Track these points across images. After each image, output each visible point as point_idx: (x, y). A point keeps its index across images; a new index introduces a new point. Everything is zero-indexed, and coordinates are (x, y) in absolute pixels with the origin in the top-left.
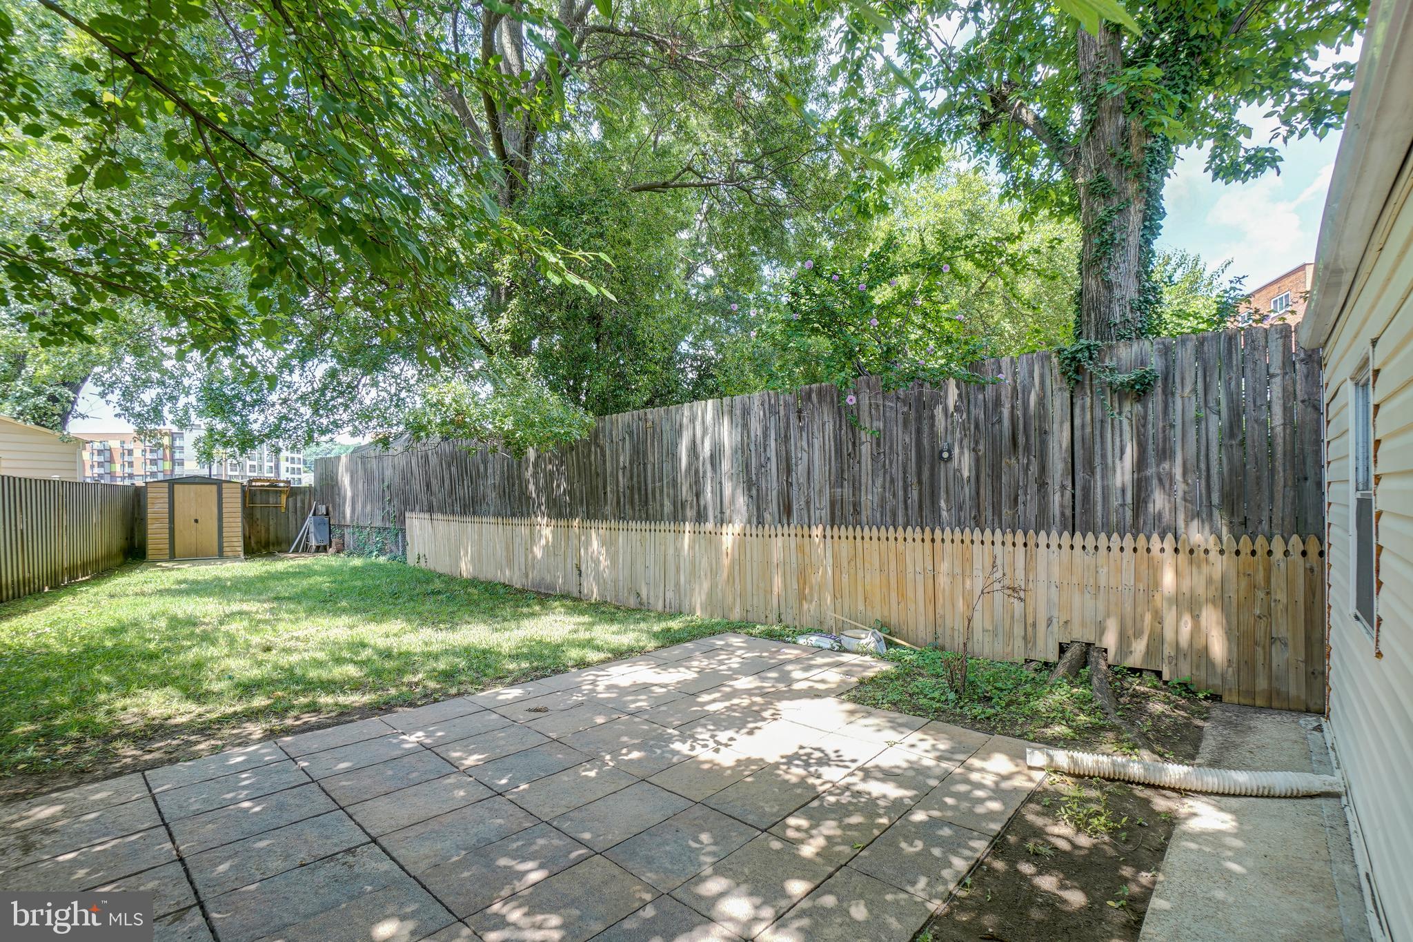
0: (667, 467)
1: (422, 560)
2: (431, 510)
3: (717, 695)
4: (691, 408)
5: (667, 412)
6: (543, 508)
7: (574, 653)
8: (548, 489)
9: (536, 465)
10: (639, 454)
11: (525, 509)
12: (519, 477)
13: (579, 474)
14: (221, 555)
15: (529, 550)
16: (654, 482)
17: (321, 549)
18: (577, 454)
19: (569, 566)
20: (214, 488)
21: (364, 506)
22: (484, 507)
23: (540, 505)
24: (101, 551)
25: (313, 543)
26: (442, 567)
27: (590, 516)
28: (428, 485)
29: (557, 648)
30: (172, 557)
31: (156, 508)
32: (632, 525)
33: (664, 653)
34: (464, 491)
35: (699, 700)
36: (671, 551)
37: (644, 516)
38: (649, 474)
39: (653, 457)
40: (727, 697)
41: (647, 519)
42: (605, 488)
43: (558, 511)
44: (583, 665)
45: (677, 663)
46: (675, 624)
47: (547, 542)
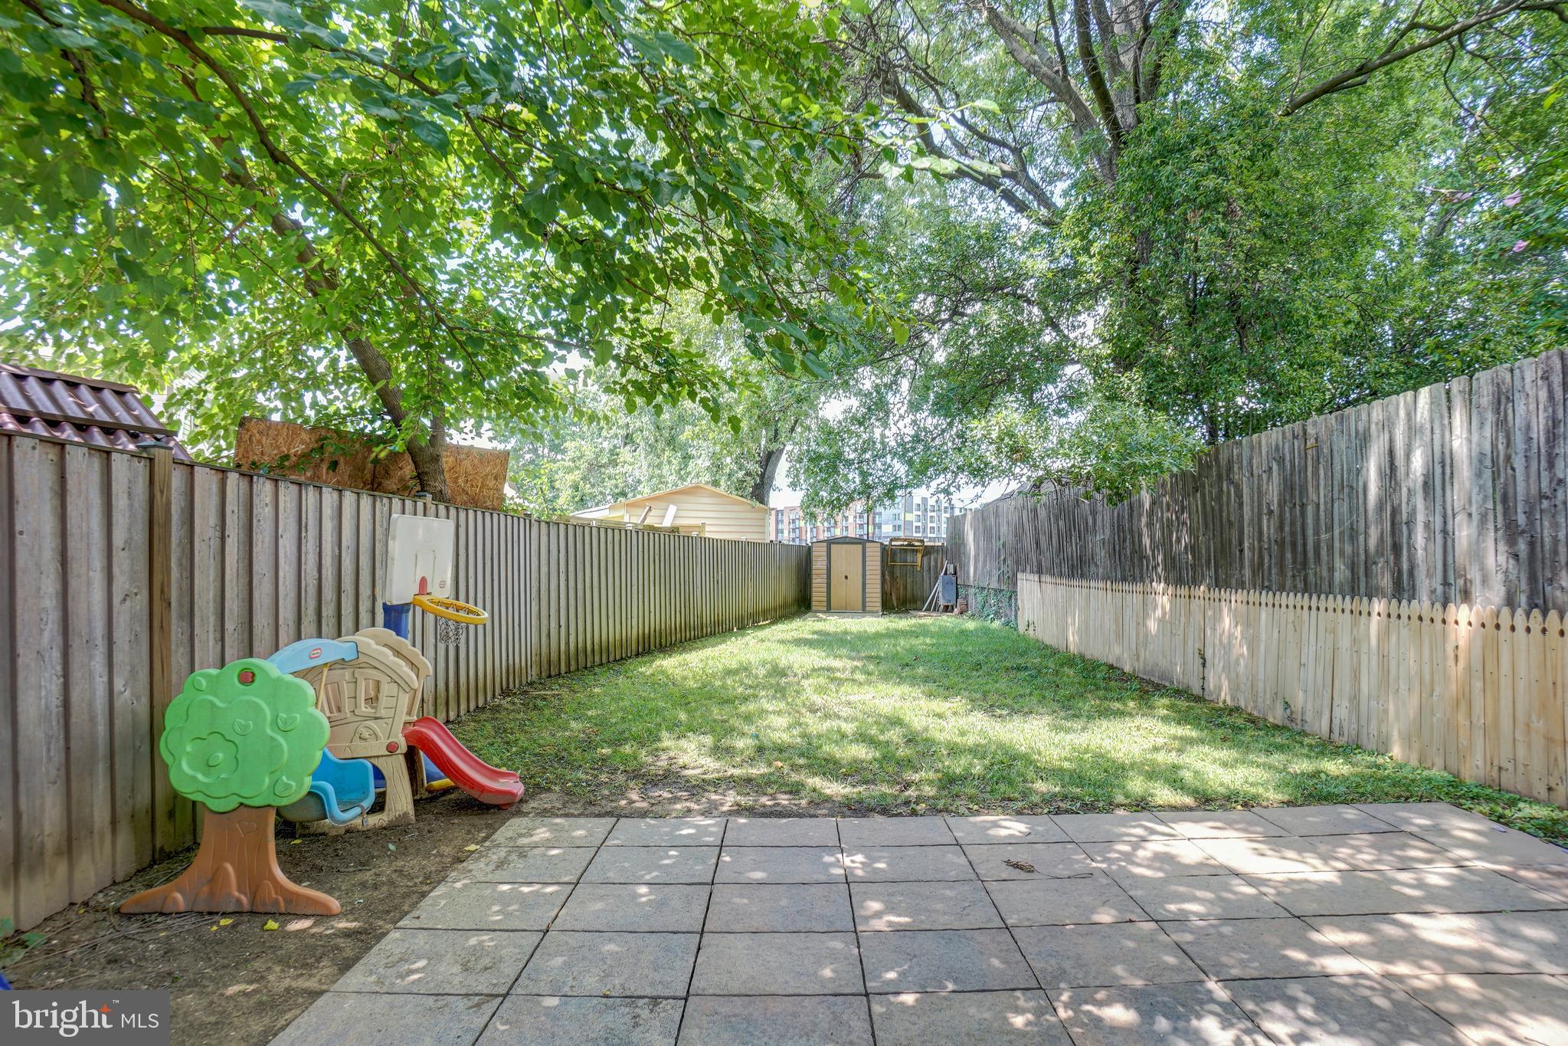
0: (1341, 509)
1: (1031, 628)
2: (1040, 572)
3: (1358, 938)
4: (1384, 408)
5: (1341, 420)
6: (1160, 569)
7: (1136, 785)
8: (1165, 544)
9: (1151, 513)
10: (1293, 490)
11: (1137, 571)
12: (1131, 531)
13: (1206, 525)
14: (864, 610)
15: (1141, 623)
16: (1317, 533)
17: (947, 609)
18: (1203, 496)
19: (1190, 651)
20: (860, 547)
21: (984, 565)
22: (1093, 568)
23: (1155, 568)
24: (780, 600)
25: (942, 603)
26: (1049, 637)
27: (1219, 583)
28: (1037, 543)
29: (1118, 771)
30: (829, 609)
31: (819, 565)
32: (1283, 599)
33: (1289, 816)
34: (1072, 549)
35: (1316, 937)
36: (1345, 642)
37: (1300, 585)
38: (1310, 521)
39: (1318, 494)
40: (1386, 951)
41: (1305, 590)
42: (1241, 543)
43: (1180, 575)
44: (1141, 805)
45: (1307, 842)
46: (1335, 767)
47: (1164, 613)
